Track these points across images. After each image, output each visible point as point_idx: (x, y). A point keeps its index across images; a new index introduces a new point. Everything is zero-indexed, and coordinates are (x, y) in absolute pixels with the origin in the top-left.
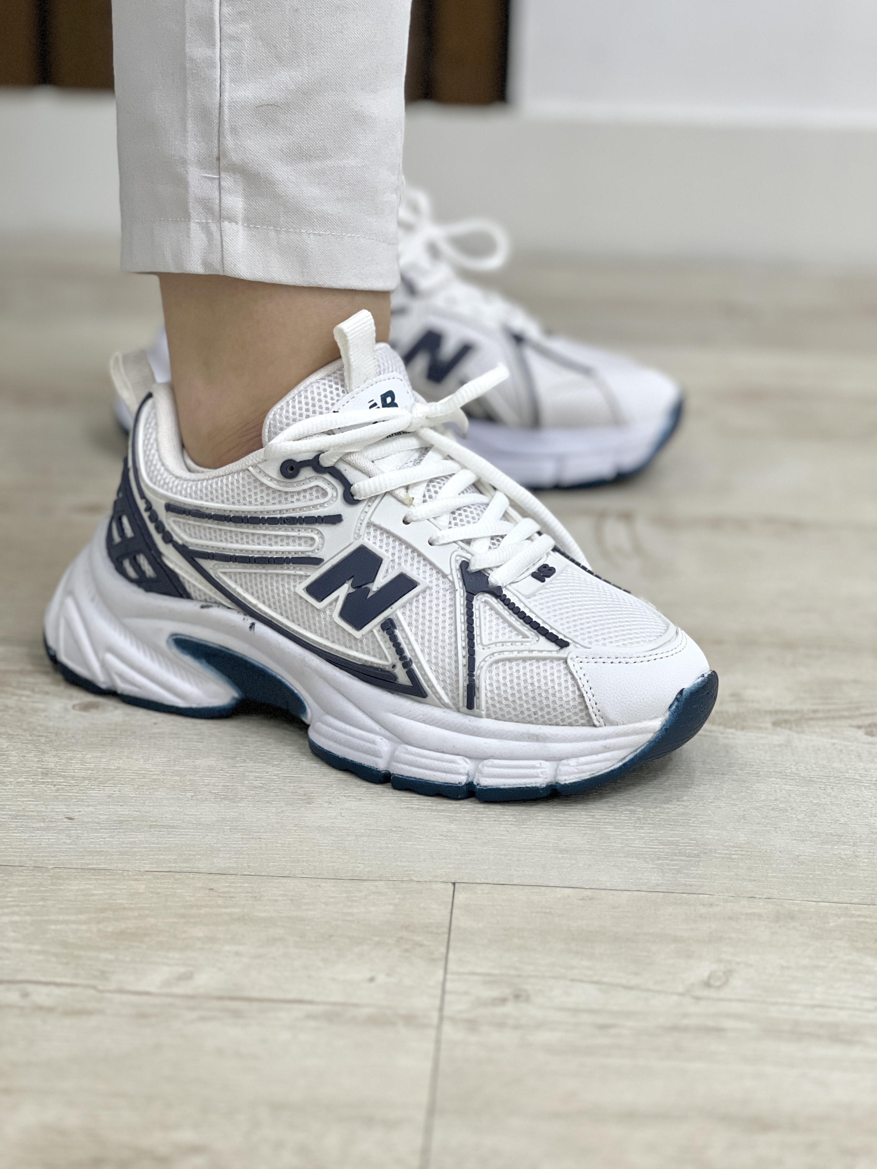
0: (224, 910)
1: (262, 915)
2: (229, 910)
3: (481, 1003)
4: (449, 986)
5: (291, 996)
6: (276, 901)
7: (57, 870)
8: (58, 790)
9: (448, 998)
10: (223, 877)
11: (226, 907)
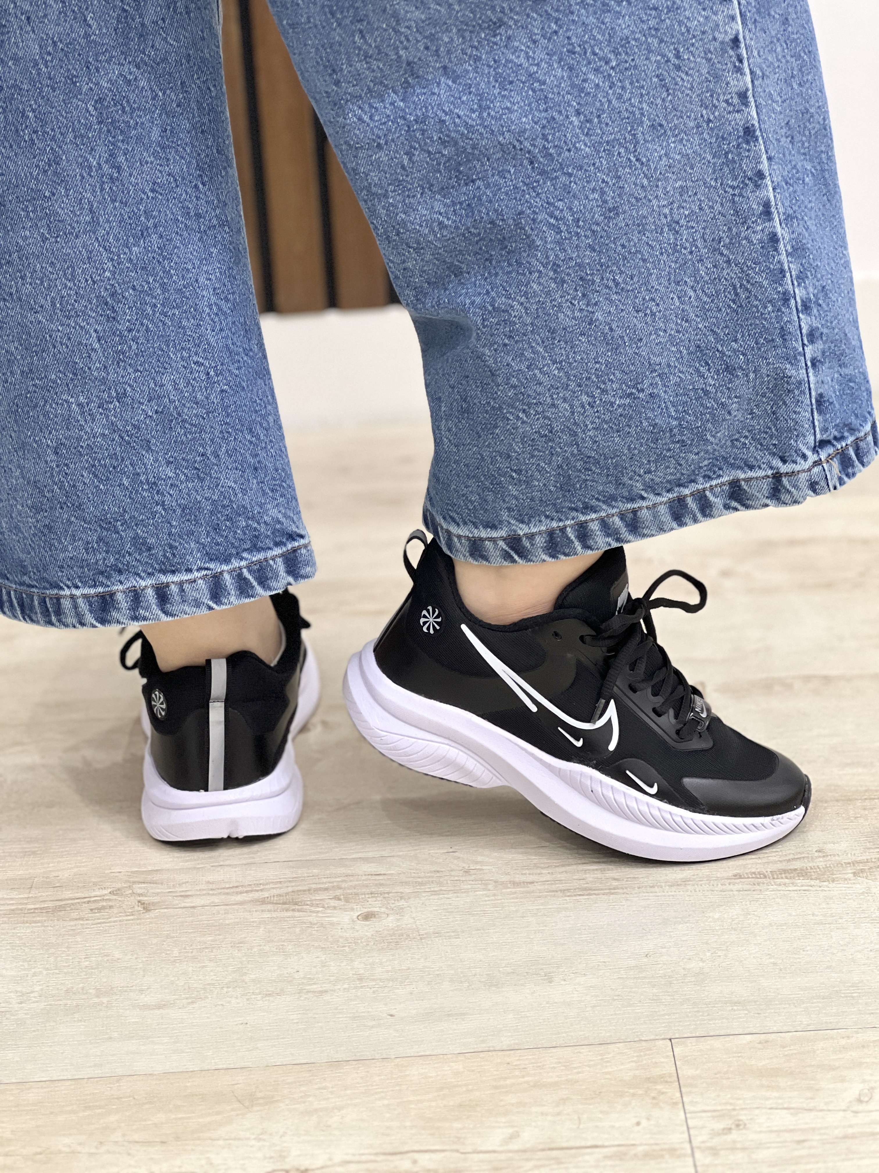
0: (522, 1080)
1: (549, 1080)
2: (526, 1079)
3: (715, 1134)
4: (691, 1123)
5: (589, 1144)
6: (554, 1068)
7: (398, 1060)
8: (374, 992)
9: (692, 1132)
10: (512, 1052)
11: (523, 1077)
